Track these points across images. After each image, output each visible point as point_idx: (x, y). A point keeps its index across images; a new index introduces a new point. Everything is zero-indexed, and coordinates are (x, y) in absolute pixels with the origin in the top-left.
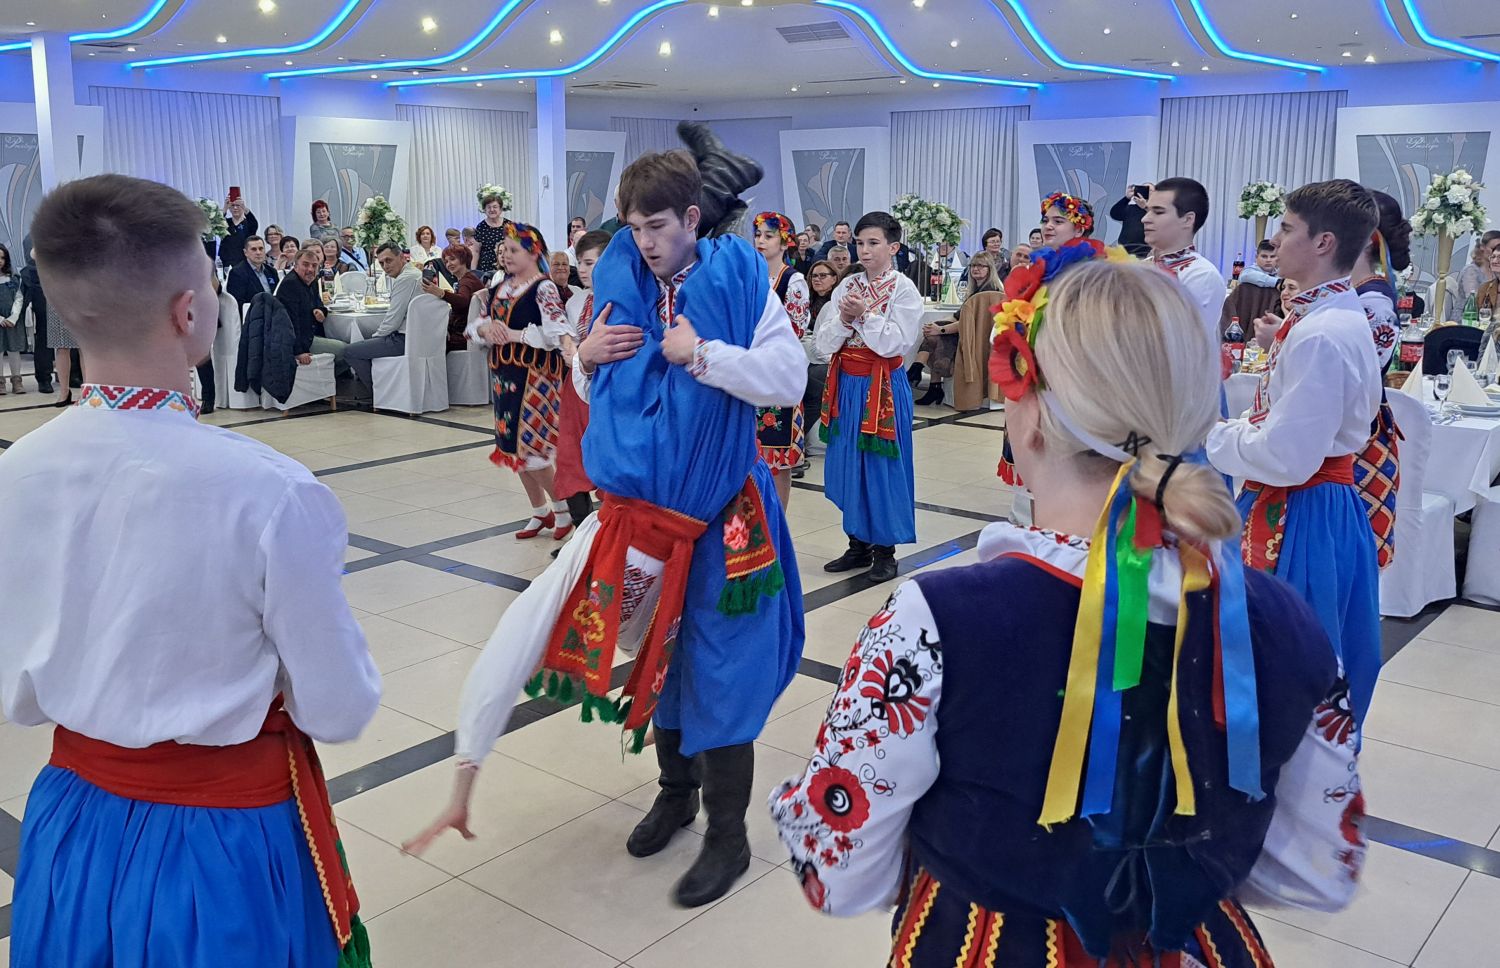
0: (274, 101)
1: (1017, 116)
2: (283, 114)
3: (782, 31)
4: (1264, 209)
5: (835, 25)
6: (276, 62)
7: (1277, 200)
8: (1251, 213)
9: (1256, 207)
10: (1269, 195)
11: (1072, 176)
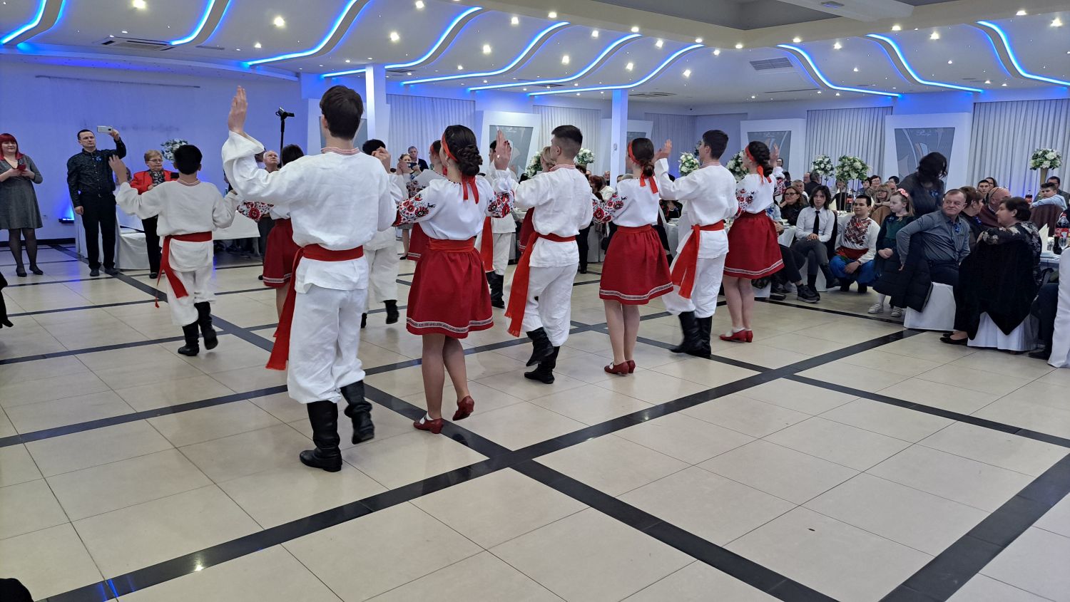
0: (472, 102)
1: (884, 113)
2: (477, 109)
3: (753, 63)
4: (1046, 164)
5: (786, 59)
6: (478, 81)
7: (1055, 159)
8: (1038, 166)
9: (1041, 163)
10: (1050, 156)
11: (918, 147)
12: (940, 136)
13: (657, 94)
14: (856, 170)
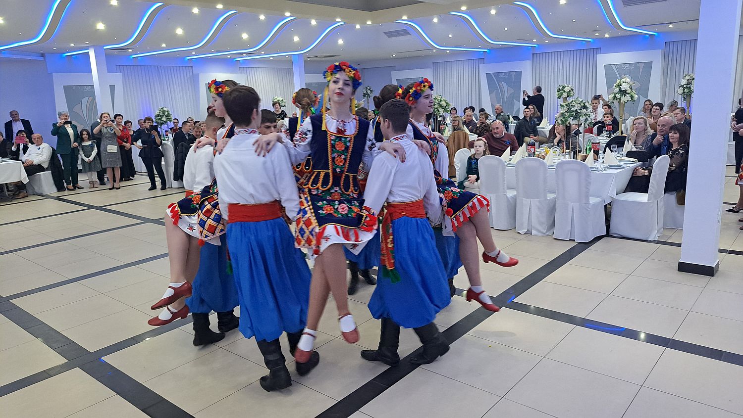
0: (190, 68)
1: (479, 63)
2: (194, 73)
3: (385, 33)
4: (565, 95)
5: (405, 30)
7: (570, 91)
9: (562, 94)
10: (567, 89)
11: (501, 85)
12: (513, 77)
13: (325, 56)
14: (441, 106)
